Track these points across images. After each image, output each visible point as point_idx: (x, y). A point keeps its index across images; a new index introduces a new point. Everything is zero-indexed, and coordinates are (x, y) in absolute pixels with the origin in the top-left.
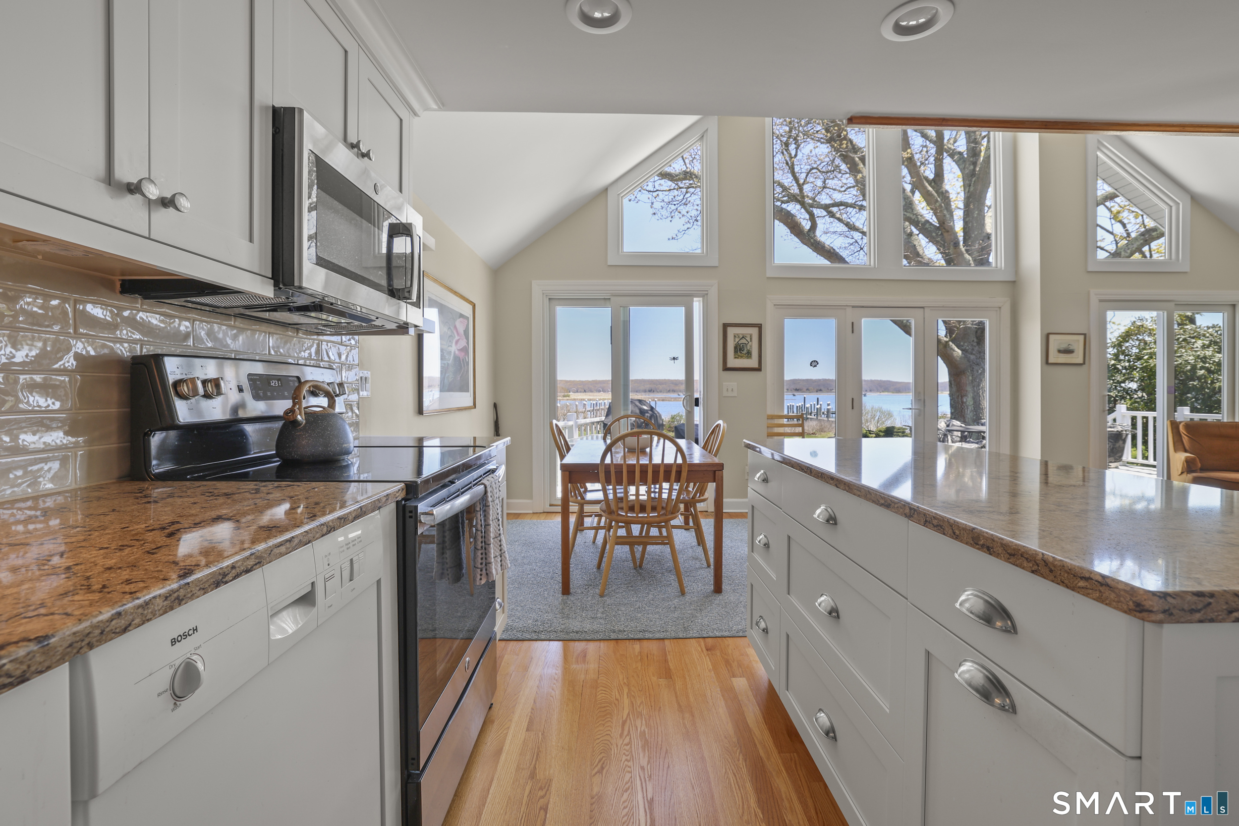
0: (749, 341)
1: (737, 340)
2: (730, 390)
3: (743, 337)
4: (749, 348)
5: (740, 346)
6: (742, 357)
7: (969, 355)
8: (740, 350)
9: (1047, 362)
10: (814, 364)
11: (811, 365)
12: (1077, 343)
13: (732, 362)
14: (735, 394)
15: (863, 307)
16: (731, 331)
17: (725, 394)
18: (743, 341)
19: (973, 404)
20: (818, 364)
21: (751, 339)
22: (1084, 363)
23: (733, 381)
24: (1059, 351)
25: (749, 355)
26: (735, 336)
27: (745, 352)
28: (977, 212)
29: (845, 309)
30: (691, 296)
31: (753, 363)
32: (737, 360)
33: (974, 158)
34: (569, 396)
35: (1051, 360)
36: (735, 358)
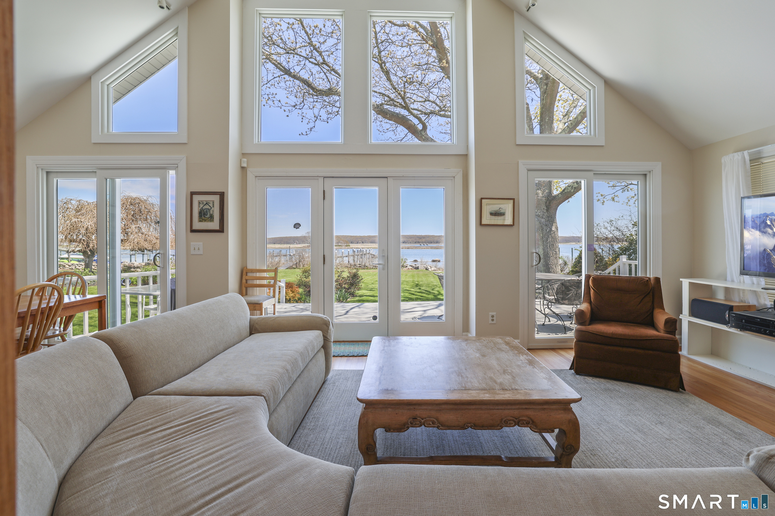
0: (212, 206)
1: (201, 206)
2: (197, 249)
3: (207, 203)
4: (211, 212)
5: (204, 211)
6: (205, 221)
7: (540, 219)
8: (204, 215)
9: (481, 224)
10: (297, 226)
11: (294, 227)
12: (508, 207)
13: (198, 225)
14: (201, 252)
15: (333, 177)
16: (196, 198)
17: (193, 252)
18: (207, 207)
19: (543, 254)
20: (300, 226)
21: (213, 205)
22: (513, 225)
23: (199, 241)
24: (491, 214)
25: (211, 218)
26: (199, 203)
27: (208, 216)
28: (547, 118)
29: (318, 179)
30: (165, 168)
31: (215, 225)
32: (201, 223)
33: (547, 81)
34: (349, 246)
35: (484, 222)
36: (200, 221)
